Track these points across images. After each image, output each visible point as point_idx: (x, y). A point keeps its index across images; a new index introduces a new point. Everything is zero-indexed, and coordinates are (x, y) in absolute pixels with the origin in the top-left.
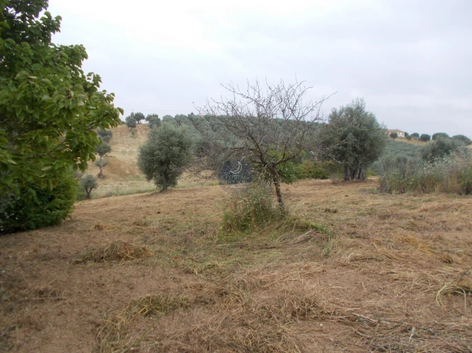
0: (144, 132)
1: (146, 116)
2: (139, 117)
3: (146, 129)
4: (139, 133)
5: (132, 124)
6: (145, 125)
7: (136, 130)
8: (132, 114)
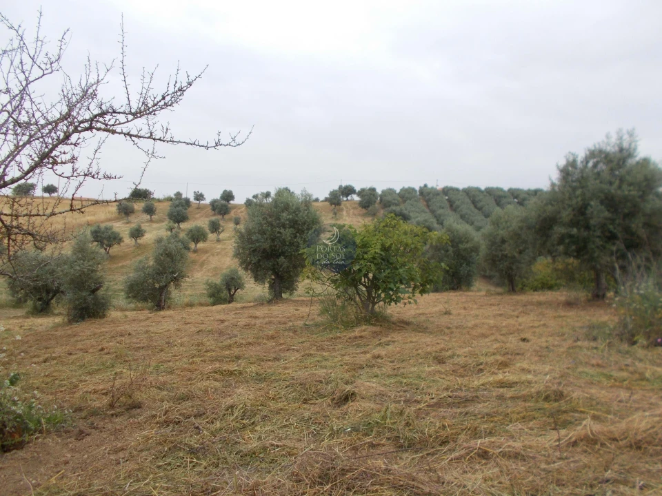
0: (352, 211)
1: (357, 191)
2: (348, 191)
3: (354, 208)
4: (344, 213)
5: (335, 201)
6: (355, 203)
7: (342, 210)
8: (340, 187)
